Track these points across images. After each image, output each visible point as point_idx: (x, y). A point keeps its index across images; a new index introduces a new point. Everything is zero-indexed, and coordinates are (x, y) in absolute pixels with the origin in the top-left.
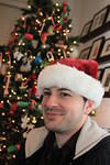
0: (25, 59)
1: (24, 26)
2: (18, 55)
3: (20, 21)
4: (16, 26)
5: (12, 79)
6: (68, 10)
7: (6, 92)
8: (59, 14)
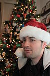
0: (18, 26)
1: (16, 11)
2: (15, 24)
4: (13, 12)
6: (35, 3)
7: (11, 41)
8: (31, 4)
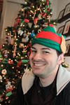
0: (25, 35)
1: (23, 14)
2: (20, 32)
3: (20, 11)
4: (19, 15)
5: (18, 47)
6: (50, 4)
7: (14, 55)
8: (44, 6)
